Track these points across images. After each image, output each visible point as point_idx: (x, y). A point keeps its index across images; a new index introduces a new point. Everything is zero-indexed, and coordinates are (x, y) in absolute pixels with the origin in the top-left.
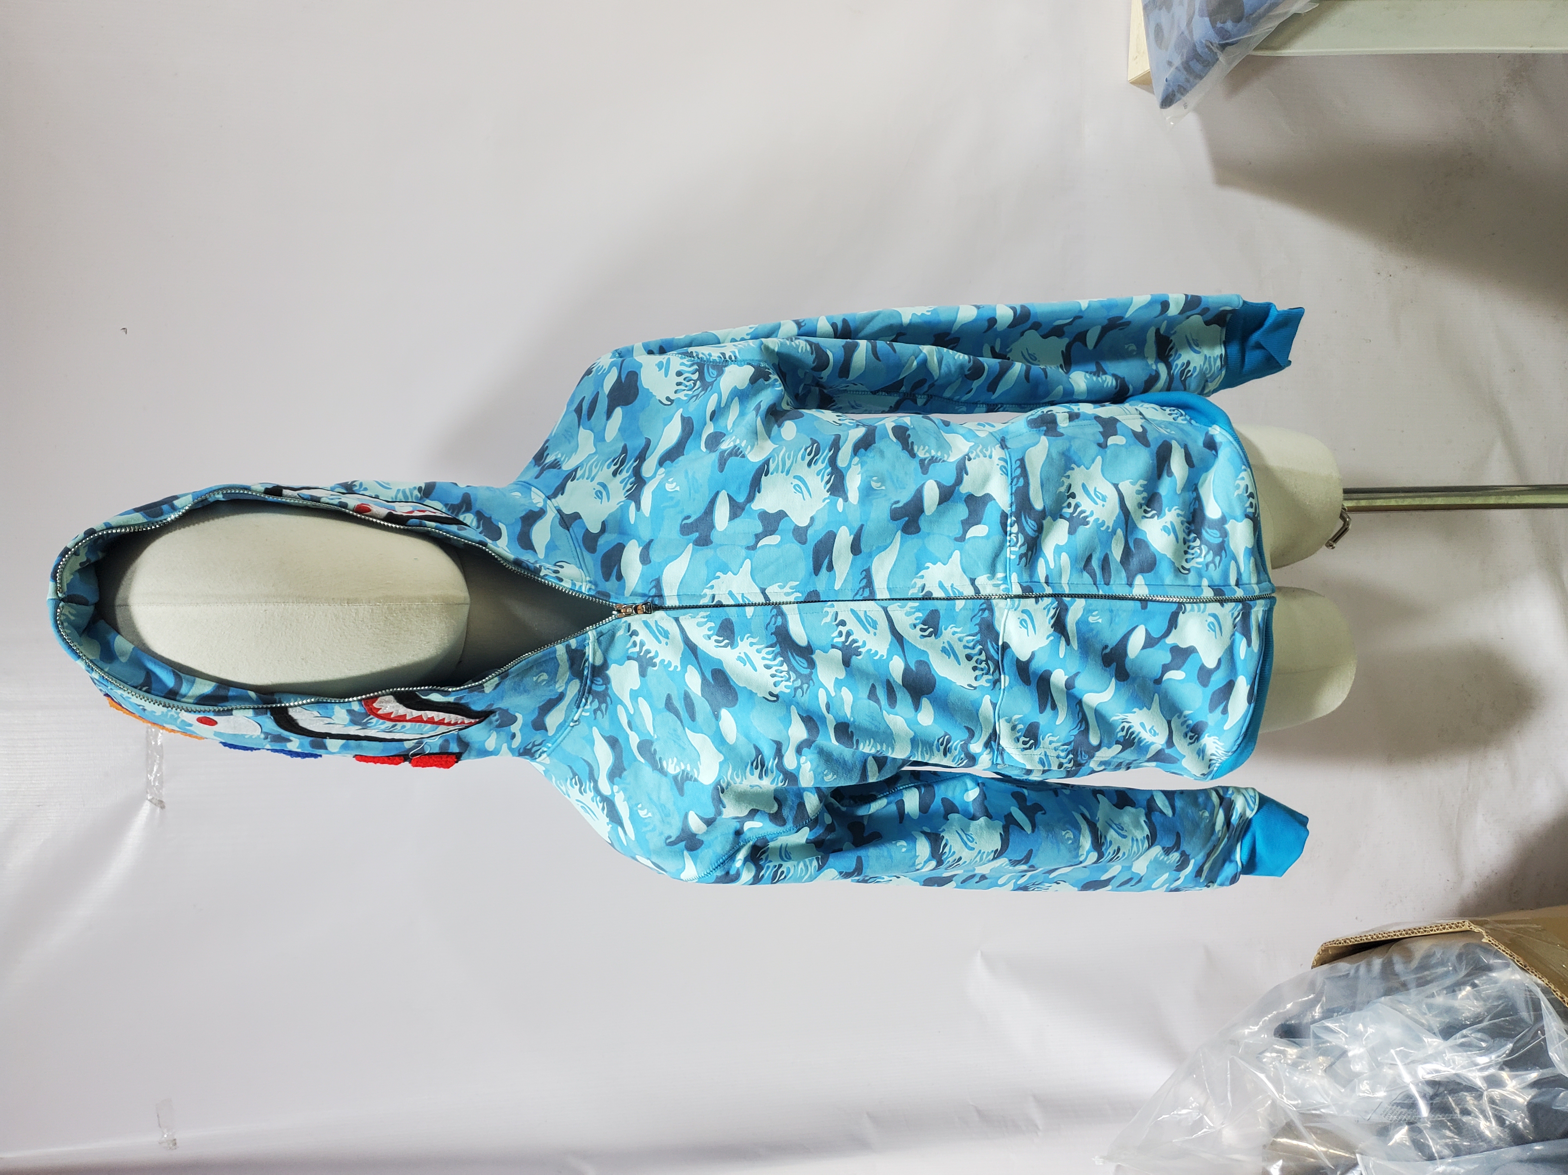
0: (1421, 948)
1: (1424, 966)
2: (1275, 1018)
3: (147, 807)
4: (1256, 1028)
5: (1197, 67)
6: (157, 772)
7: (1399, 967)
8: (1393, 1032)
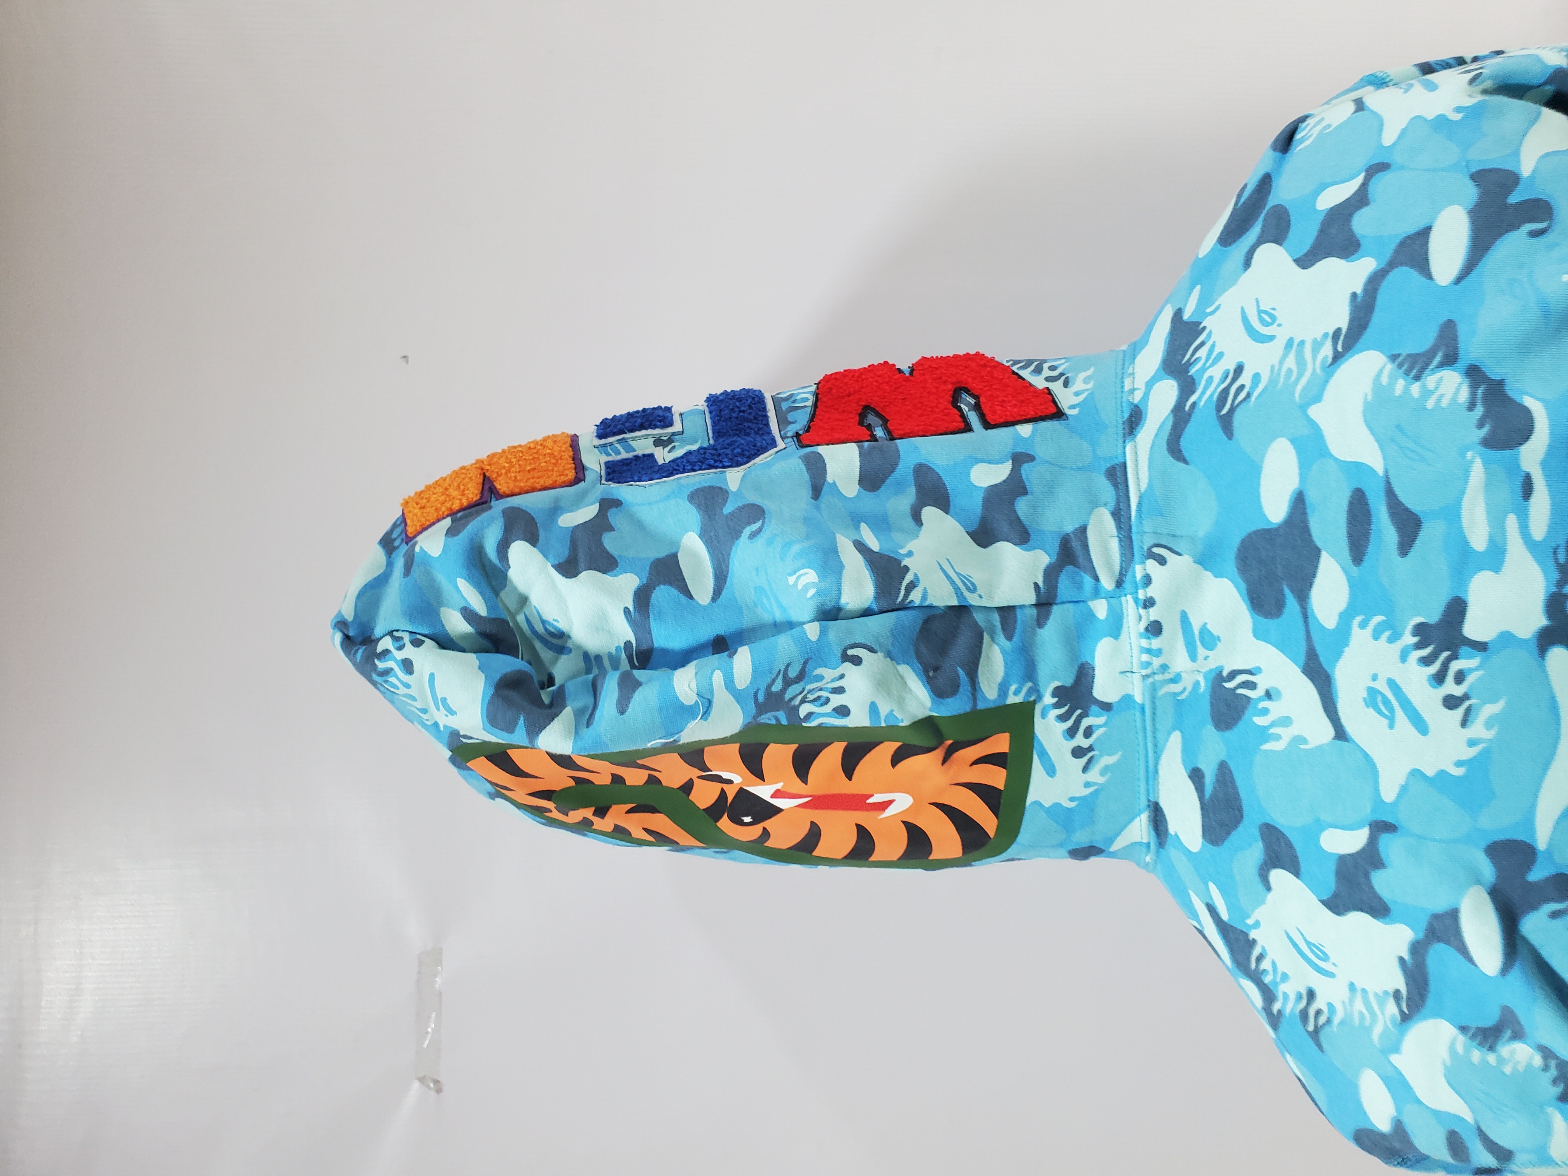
3: (416, 1088)
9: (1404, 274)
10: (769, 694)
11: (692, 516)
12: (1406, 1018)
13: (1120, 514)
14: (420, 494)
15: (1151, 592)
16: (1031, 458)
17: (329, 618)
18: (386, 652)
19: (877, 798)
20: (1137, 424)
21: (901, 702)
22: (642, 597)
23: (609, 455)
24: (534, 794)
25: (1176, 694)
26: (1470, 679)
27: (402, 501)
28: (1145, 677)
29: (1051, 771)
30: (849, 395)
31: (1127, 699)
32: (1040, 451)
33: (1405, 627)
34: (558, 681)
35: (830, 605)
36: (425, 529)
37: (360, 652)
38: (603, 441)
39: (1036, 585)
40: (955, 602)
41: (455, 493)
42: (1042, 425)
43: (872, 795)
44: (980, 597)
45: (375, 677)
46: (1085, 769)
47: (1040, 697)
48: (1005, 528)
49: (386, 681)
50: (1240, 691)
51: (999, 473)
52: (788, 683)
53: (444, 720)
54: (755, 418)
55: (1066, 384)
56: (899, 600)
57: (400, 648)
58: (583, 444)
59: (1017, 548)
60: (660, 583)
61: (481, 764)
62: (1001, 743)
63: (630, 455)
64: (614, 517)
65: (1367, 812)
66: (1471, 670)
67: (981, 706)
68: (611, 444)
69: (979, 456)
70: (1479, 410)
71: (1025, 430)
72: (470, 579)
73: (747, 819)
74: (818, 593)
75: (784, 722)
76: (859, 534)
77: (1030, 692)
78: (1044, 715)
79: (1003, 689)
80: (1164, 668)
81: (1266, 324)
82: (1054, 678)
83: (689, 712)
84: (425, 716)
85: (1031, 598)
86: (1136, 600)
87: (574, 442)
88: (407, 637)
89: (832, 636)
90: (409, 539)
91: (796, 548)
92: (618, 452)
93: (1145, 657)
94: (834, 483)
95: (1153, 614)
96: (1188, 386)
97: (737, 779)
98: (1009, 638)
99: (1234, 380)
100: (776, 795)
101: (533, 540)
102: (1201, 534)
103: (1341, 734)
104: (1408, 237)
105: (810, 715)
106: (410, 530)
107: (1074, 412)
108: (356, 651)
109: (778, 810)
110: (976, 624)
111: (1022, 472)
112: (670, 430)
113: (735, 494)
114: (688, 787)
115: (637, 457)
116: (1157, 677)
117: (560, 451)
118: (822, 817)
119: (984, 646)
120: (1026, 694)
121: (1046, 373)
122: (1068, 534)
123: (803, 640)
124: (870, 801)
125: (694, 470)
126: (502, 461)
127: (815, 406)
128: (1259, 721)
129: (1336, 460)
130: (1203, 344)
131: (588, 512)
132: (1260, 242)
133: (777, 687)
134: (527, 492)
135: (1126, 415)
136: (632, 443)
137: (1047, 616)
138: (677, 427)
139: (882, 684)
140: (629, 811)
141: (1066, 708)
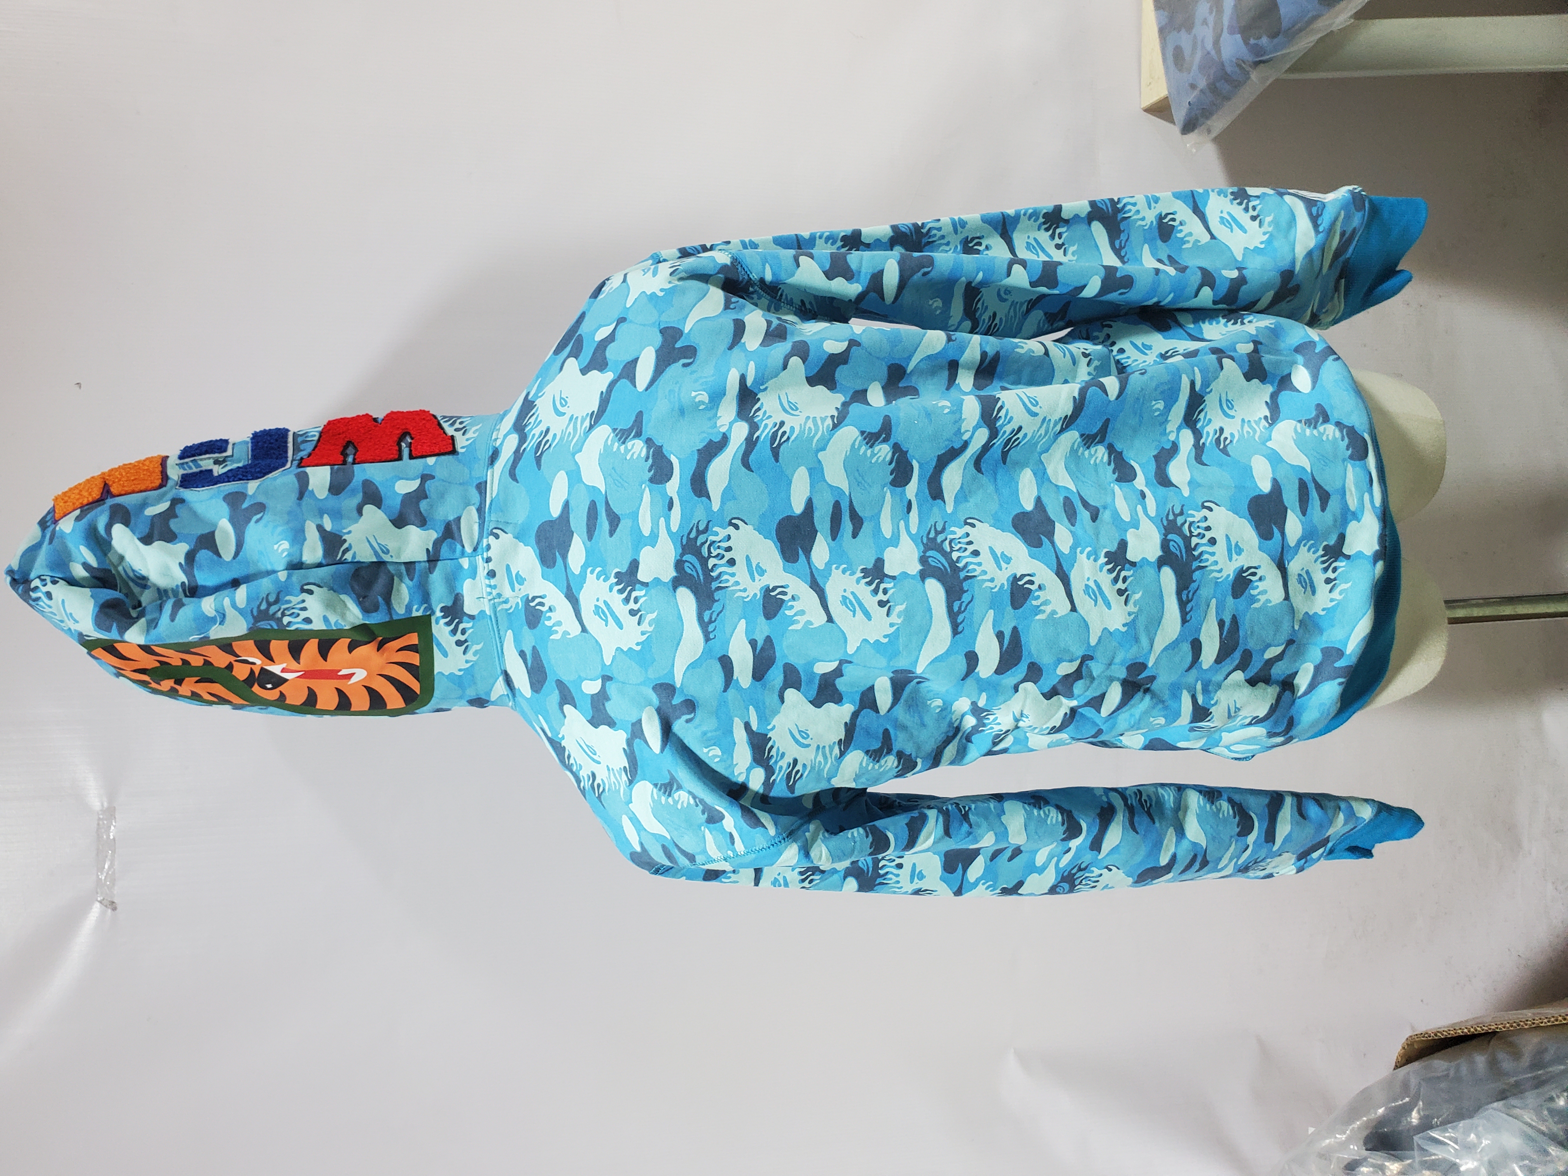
0: (1530, 1044)
1: (1537, 1064)
2: (1366, 1125)
3: (97, 908)
4: (1344, 1137)
5: (1225, 87)
6: (109, 868)
7: (1507, 1064)
8: (1512, 1142)
9: (624, 382)
10: (260, 611)
11: (225, 509)
12: (631, 782)
13: (480, 510)
14: (65, 494)
15: (490, 554)
16: (432, 477)
17: (5, 567)
18: (37, 588)
19: (344, 672)
20: (496, 459)
21: (343, 615)
22: (190, 557)
23: (185, 469)
24: (135, 671)
25: (507, 610)
26: (641, 601)
27: (53, 498)
28: (490, 600)
29: (445, 654)
30: (339, 434)
31: (482, 612)
32: (438, 474)
33: (611, 574)
34: (144, 605)
35: (296, 561)
36: (65, 516)
37: (21, 587)
38: (182, 461)
39: (428, 550)
40: (375, 560)
41: (85, 494)
42: (443, 457)
43: (340, 670)
44: (392, 556)
45: (31, 602)
46: (464, 653)
47: (433, 613)
48: (412, 517)
49: (37, 605)
50: (537, 607)
51: (411, 486)
52: (270, 604)
53: (74, 627)
54: (279, 448)
55: (464, 434)
56: (338, 558)
57: (45, 585)
58: (170, 462)
59: (418, 529)
60: (201, 549)
61: (99, 652)
62: (413, 639)
63: (198, 470)
64: (179, 509)
65: (599, 672)
66: (641, 597)
67: (395, 617)
68: (187, 463)
69: (401, 476)
70: (650, 461)
71: (431, 461)
72: (88, 546)
73: (269, 686)
74: (288, 555)
75: (276, 627)
76: (322, 521)
77: (425, 610)
78: (437, 623)
79: (409, 608)
80: (499, 595)
81: (563, 406)
82: (440, 602)
83: (213, 620)
84: (62, 624)
85: (424, 557)
86: (483, 558)
87: (164, 460)
88: (48, 579)
89: (294, 579)
90: (56, 522)
91: (280, 529)
92: (190, 468)
93: (489, 590)
94: (313, 490)
95: (491, 566)
96: (523, 439)
97: (258, 662)
98: (412, 580)
99: (545, 436)
100: (283, 671)
101: (127, 524)
102: (520, 522)
103: (584, 630)
104: (628, 363)
105: (290, 623)
106: (57, 515)
107: (463, 450)
108: (19, 587)
109: (286, 680)
110: (389, 572)
111: (426, 485)
112: (224, 454)
113: (251, 496)
114: (230, 667)
115: (201, 472)
116: (496, 600)
117: (154, 468)
118: (315, 684)
119: (395, 584)
120: (424, 611)
121: (457, 426)
122: (450, 521)
123: (277, 581)
124: (340, 673)
125: (230, 482)
126: (117, 473)
127: (319, 440)
128: (547, 623)
129: (585, 484)
130: (533, 414)
131: (164, 506)
132: (568, 357)
133: (264, 606)
134: (130, 493)
135: (490, 453)
136: (200, 462)
137: (435, 567)
138: (229, 452)
139: (329, 605)
140: (197, 682)
141: (449, 618)
